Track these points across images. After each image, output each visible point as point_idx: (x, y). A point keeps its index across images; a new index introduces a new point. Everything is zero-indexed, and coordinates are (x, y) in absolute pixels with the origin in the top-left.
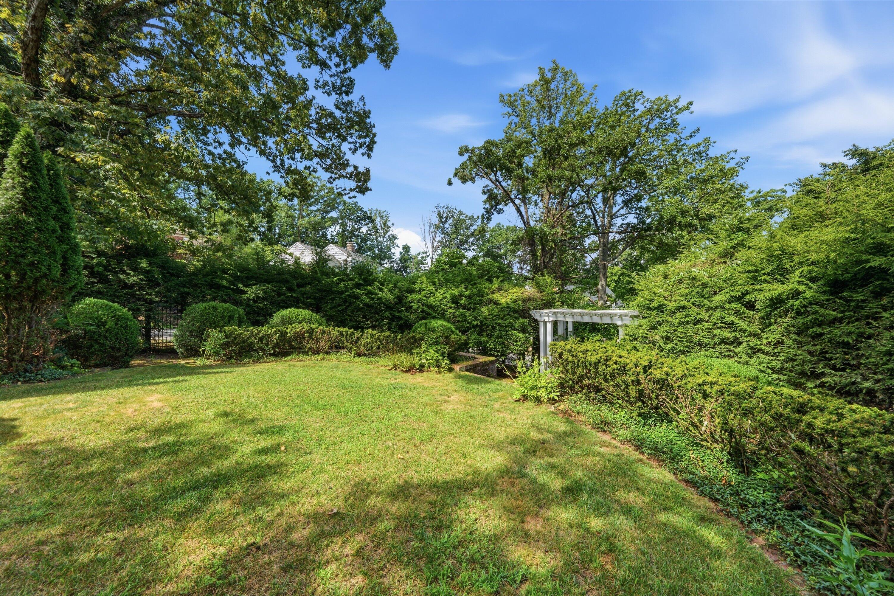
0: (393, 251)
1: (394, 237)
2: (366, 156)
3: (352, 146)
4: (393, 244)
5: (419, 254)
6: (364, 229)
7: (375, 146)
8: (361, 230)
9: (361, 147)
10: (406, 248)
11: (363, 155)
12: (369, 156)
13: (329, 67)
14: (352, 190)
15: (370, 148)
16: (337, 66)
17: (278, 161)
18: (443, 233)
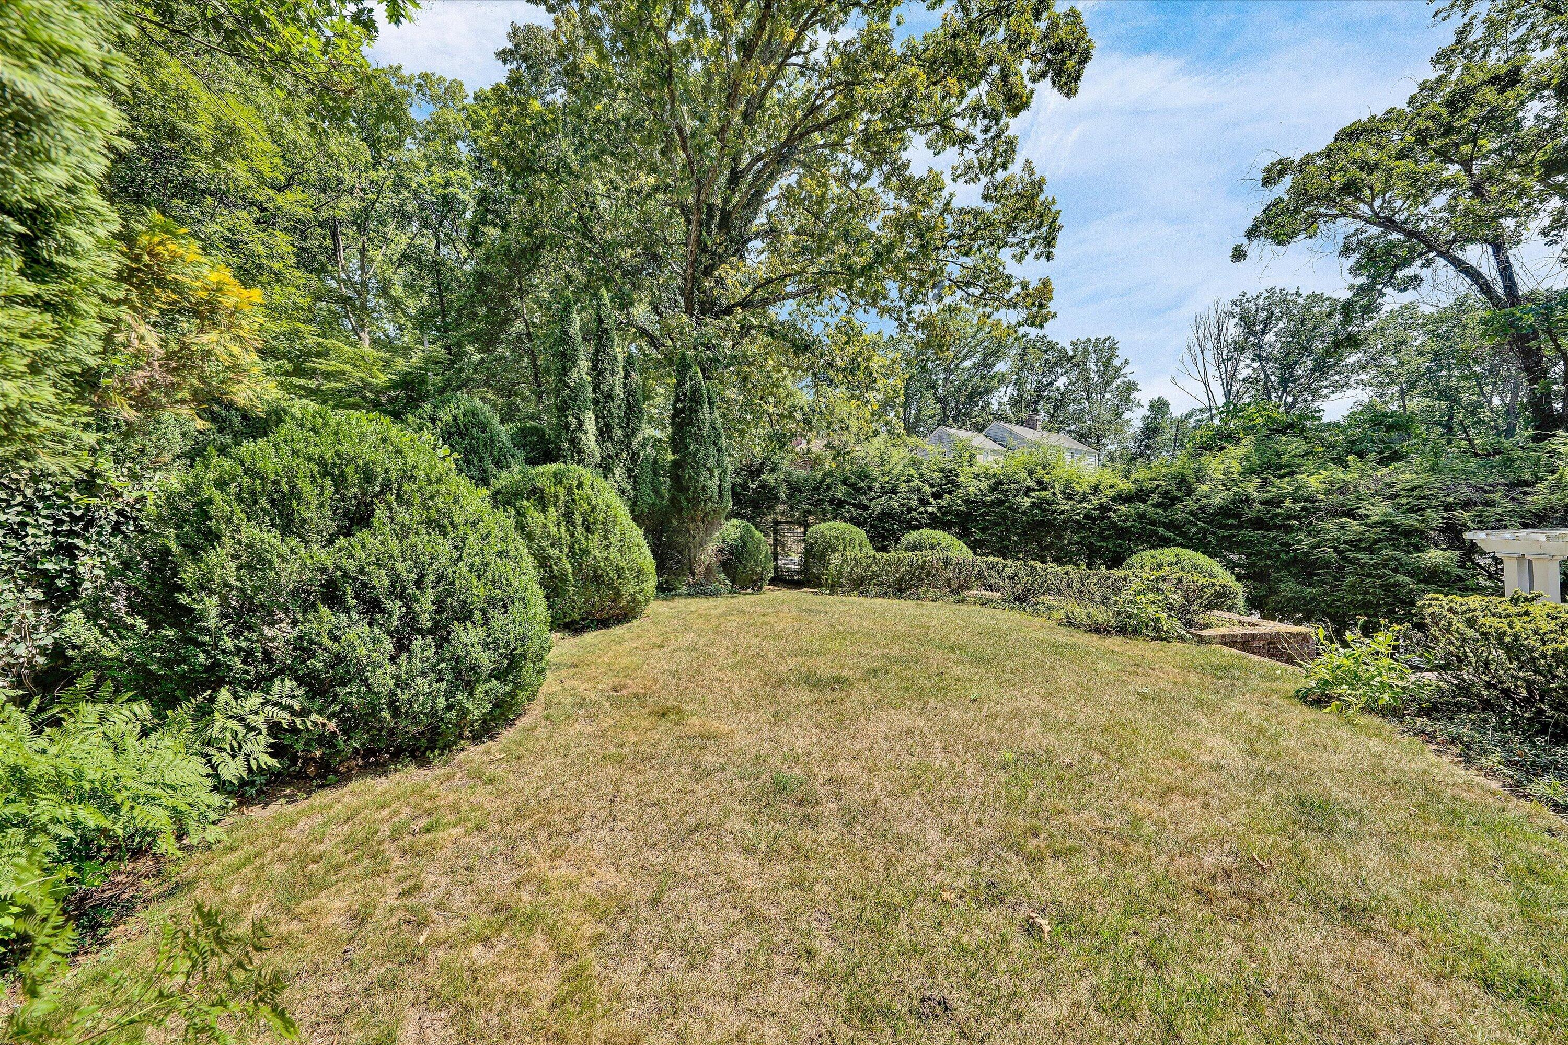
0: (1126, 416)
1: (1131, 387)
2: (1043, 259)
3: (1017, 250)
4: (1127, 400)
5: (1191, 414)
6: (1062, 382)
7: (1060, 235)
8: (1056, 384)
9: (1032, 246)
10: (1160, 407)
11: (1037, 257)
12: (1049, 257)
13: (973, 140)
14: (1019, 324)
15: (1049, 242)
16: (986, 130)
17: (905, 316)
18: (1258, 357)
